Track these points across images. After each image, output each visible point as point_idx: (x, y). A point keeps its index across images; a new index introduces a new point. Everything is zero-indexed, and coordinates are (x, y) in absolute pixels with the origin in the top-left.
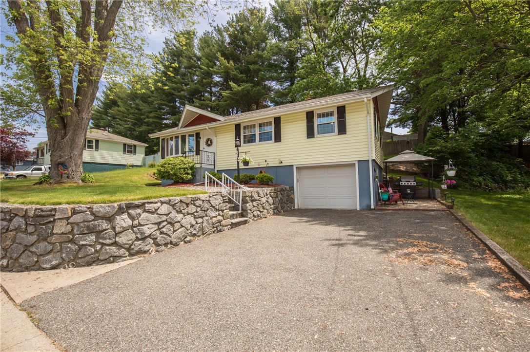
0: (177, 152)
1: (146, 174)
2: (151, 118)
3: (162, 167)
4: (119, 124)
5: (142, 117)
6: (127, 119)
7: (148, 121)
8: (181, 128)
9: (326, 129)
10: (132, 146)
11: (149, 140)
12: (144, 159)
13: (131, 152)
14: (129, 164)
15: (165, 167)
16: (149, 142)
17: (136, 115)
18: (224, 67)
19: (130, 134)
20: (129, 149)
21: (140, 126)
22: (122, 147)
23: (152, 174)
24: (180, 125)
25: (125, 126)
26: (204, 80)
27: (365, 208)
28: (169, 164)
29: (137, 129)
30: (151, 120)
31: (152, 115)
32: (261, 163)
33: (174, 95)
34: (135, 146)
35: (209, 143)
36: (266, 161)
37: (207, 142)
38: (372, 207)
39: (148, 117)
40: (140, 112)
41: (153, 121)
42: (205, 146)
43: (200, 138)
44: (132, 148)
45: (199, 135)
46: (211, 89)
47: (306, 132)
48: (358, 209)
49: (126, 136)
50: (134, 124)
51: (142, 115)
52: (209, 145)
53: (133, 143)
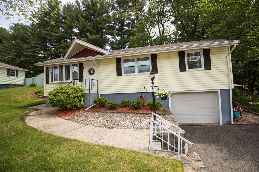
0: (61, 79)
1: (28, 93)
2: (29, 52)
3: (54, 95)
4: (3, 55)
5: (22, 51)
6: (10, 52)
7: (27, 54)
8: (66, 59)
9: (195, 65)
10: (15, 71)
11: (27, 67)
12: (25, 80)
13: (14, 75)
14: (12, 84)
15: (58, 96)
16: (27, 68)
17: (17, 50)
18: (82, 24)
19: (12, 62)
20: (12, 73)
21: (20, 57)
22: (6, 72)
23: (34, 93)
24: (66, 56)
25: (8, 57)
26: (68, 31)
27: (226, 123)
28: (63, 93)
29: (18, 59)
30: (29, 54)
31: (29, 50)
32: (140, 90)
33: (46, 38)
34: (17, 71)
35: (92, 72)
36: (145, 88)
37: (89, 72)
38: (233, 123)
39: (26, 51)
40: (20, 48)
41: (31, 54)
42: (88, 75)
43: (84, 68)
44: (15, 73)
45: (82, 66)
46: (71, 37)
47: (179, 67)
48: (221, 124)
49: (9, 64)
50: (16, 56)
51: (22, 50)
52: (92, 74)
53: (15, 69)
